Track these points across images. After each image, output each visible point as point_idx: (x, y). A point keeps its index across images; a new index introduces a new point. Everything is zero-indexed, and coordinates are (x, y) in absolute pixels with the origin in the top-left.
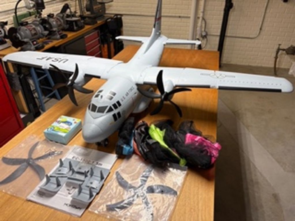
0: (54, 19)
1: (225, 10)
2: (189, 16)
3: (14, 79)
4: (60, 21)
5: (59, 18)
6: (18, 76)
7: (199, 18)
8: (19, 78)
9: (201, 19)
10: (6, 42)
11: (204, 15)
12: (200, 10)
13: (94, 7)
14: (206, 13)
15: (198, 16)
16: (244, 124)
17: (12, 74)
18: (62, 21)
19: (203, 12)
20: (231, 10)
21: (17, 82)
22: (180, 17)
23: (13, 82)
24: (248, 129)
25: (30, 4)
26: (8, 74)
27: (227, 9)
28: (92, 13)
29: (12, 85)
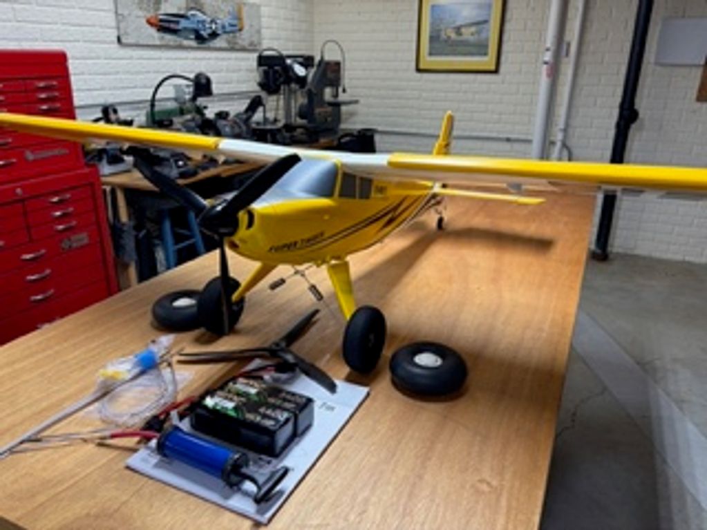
0: (229, 121)
1: (618, 125)
2: (529, 137)
3: (125, 235)
4: (240, 127)
5: (238, 121)
6: (134, 233)
7: (553, 143)
8: (136, 237)
9: (559, 144)
10: (122, 161)
11: (565, 137)
12: (556, 125)
13: (317, 111)
14: (570, 131)
15: (552, 138)
16: (668, 394)
17: (124, 225)
18: (244, 128)
19: (565, 130)
20: (633, 126)
21: (129, 243)
22: (508, 140)
23: (123, 242)
24: (681, 409)
25: (185, 93)
26: (114, 225)
27: (622, 123)
28: (309, 122)
29: (119, 248)
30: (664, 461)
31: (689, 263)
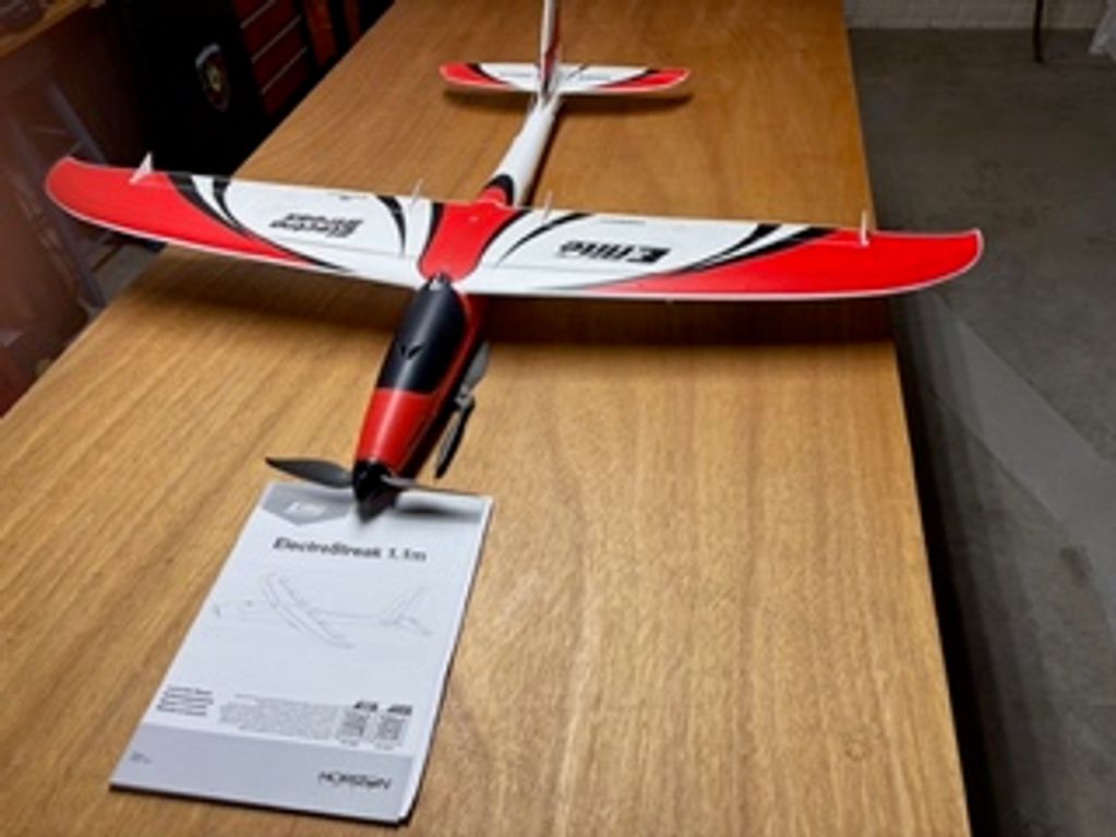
30: (931, 390)
31: (937, 31)
